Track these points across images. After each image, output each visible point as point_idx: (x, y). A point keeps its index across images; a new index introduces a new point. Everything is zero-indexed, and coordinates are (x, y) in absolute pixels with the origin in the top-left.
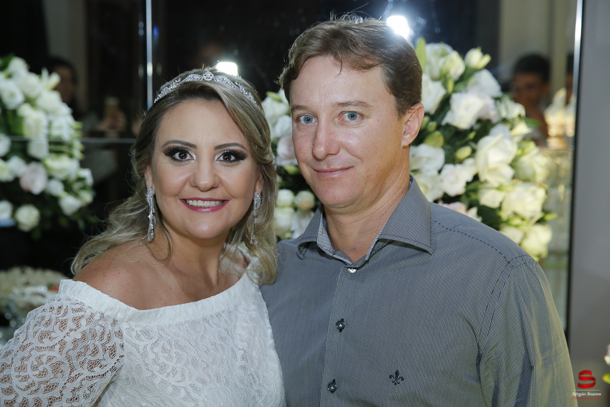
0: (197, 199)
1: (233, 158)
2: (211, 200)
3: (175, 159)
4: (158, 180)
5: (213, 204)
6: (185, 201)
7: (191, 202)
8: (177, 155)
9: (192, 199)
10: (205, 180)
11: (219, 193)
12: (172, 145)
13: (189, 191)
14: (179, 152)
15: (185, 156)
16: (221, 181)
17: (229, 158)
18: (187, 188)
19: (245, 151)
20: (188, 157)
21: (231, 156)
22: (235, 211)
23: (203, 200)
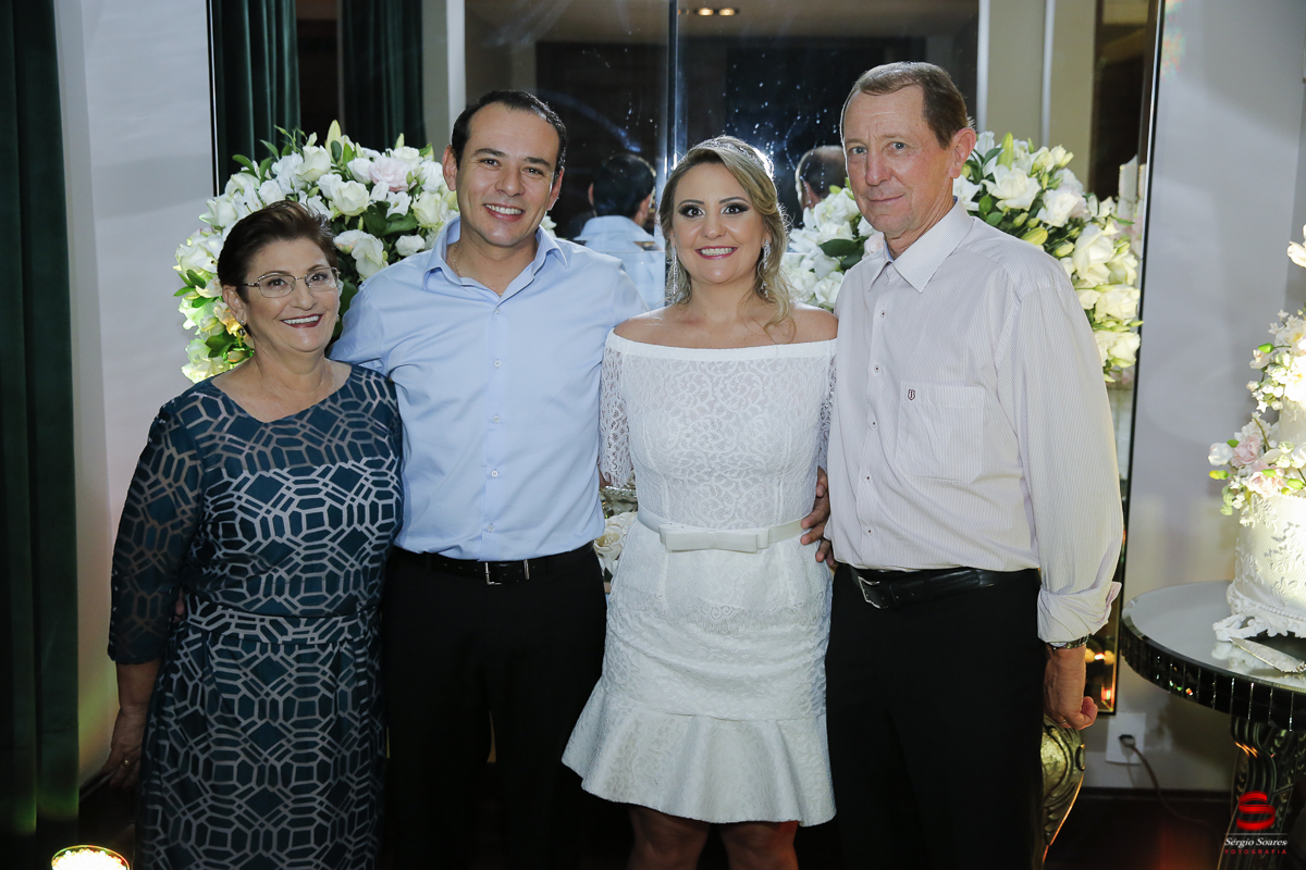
0: (709, 248)
1: (737, 210)
2: (720, 247)
3: (688, 216)
5: (723, 251)
6: (699, 251)
7: (704, 252)
8: (690, 212)
9: (705, 248)
10: (713, 232)
11: (728, 241)
12: (686, 204)
13: (701, 243)
14: (691, 210)
16: (727, 231)
17: (734, 210)
18: (699, 239)
19: (747, 204)
20: (699, 213)
21: (736, 208)
22: (746, 257)
23: (714, 248)
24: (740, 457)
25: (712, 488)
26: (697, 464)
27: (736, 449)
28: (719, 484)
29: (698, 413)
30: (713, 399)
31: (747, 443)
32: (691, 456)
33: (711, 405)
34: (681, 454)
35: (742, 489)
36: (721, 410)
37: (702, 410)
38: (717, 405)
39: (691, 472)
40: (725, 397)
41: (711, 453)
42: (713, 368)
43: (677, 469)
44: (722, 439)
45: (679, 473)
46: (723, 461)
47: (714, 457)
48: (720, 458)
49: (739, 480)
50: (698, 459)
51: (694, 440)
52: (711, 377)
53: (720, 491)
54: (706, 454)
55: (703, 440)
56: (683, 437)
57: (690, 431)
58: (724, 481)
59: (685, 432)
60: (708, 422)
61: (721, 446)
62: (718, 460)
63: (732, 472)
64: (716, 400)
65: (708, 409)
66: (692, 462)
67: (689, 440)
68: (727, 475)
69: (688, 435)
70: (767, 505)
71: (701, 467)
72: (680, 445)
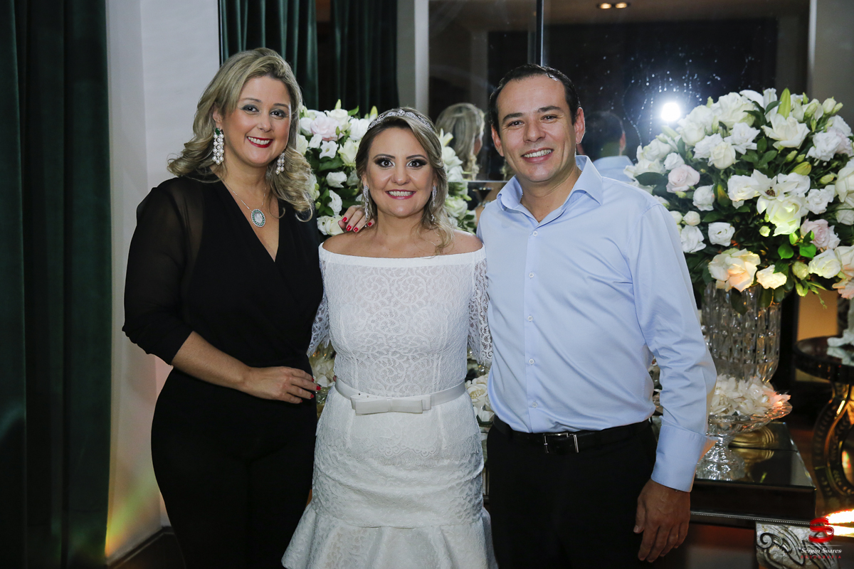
0: (396, 190)
1: (418, 164)
2: (404, 191)
3: (382, 166)
4: (371, 180)
5: (406, 193)
6: (388, 192)
7: (392, 193)
8: (383, 163)
9: (393, 191)
10: (401, 179)
11: (410, 187)
12: (380, 157)
13: (391, 186)
14: (384, 161)
15: (388, 164)
16: (411, 179)
17: (416, 164)
18: (389, 184)
19: (425, 160)
20: (390, 164)
21: (417, 163)
22: (420, 199)
23: (400, 191)
24: (411, 338)
25: (389, 361)
26: (378, 343)
27: (407, 332)
28: (394, 357)
29: (380, 305)
30: (391, 295)
31: (416, 328)
32: (374, 336)
33: (389, 299)
34: (367, 335)
35: (411, 361)
36: (396, 303)
37: (383, 304)
38: (393, 300)
39: (374, 349)
40: (400, 293)
41: (389, 335)
42: (390, 272)
43: (363, 347)
44: (397, 325)
45: (365, 349)
46: (398, 341)
47: (391, 338)
48: (396, 338)
49: (410, 355)
50: (380, 340)
51: (377, 325)
52: (389, 280)
53: (395, 362)
54: (386, 336)
55: (384, 325)
56: (369, 322)
57: (375, 318)
58: (398, 355)
59: (371, 319)
60: (388, 312)
61: (396, 330)
62: (394, 340)
63: (404, 349)
64: (393, 296)
65: (387, 303)
66: (375, 341)
67: (373, 325)
68: (401, 351)
69: (373, 321)
70: (428, 372)
71: (382, 345)
72: (367, 328)
